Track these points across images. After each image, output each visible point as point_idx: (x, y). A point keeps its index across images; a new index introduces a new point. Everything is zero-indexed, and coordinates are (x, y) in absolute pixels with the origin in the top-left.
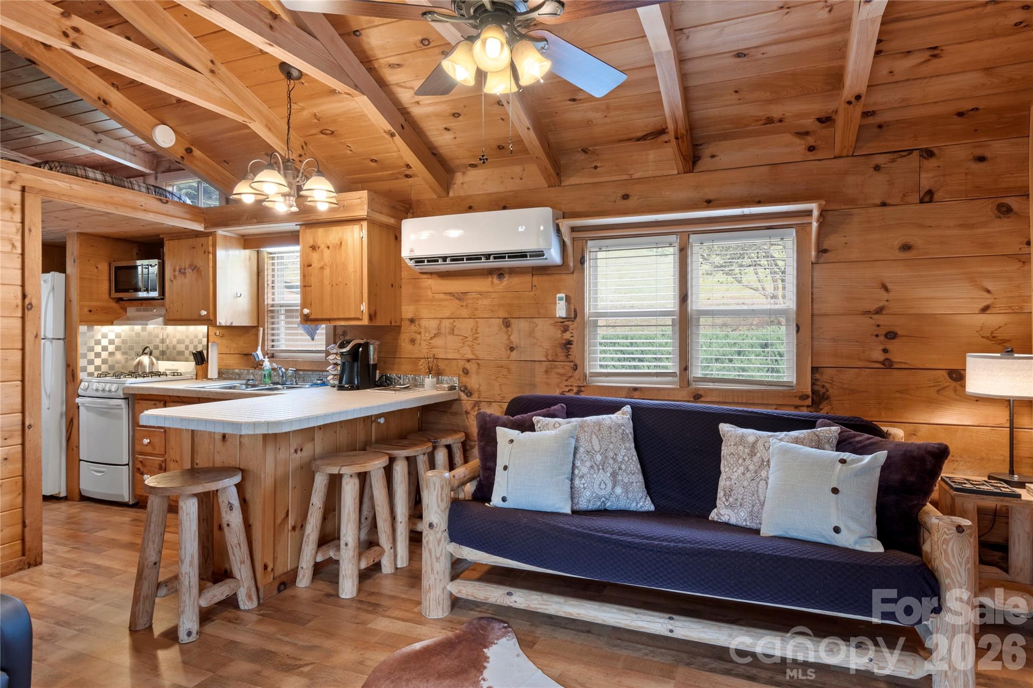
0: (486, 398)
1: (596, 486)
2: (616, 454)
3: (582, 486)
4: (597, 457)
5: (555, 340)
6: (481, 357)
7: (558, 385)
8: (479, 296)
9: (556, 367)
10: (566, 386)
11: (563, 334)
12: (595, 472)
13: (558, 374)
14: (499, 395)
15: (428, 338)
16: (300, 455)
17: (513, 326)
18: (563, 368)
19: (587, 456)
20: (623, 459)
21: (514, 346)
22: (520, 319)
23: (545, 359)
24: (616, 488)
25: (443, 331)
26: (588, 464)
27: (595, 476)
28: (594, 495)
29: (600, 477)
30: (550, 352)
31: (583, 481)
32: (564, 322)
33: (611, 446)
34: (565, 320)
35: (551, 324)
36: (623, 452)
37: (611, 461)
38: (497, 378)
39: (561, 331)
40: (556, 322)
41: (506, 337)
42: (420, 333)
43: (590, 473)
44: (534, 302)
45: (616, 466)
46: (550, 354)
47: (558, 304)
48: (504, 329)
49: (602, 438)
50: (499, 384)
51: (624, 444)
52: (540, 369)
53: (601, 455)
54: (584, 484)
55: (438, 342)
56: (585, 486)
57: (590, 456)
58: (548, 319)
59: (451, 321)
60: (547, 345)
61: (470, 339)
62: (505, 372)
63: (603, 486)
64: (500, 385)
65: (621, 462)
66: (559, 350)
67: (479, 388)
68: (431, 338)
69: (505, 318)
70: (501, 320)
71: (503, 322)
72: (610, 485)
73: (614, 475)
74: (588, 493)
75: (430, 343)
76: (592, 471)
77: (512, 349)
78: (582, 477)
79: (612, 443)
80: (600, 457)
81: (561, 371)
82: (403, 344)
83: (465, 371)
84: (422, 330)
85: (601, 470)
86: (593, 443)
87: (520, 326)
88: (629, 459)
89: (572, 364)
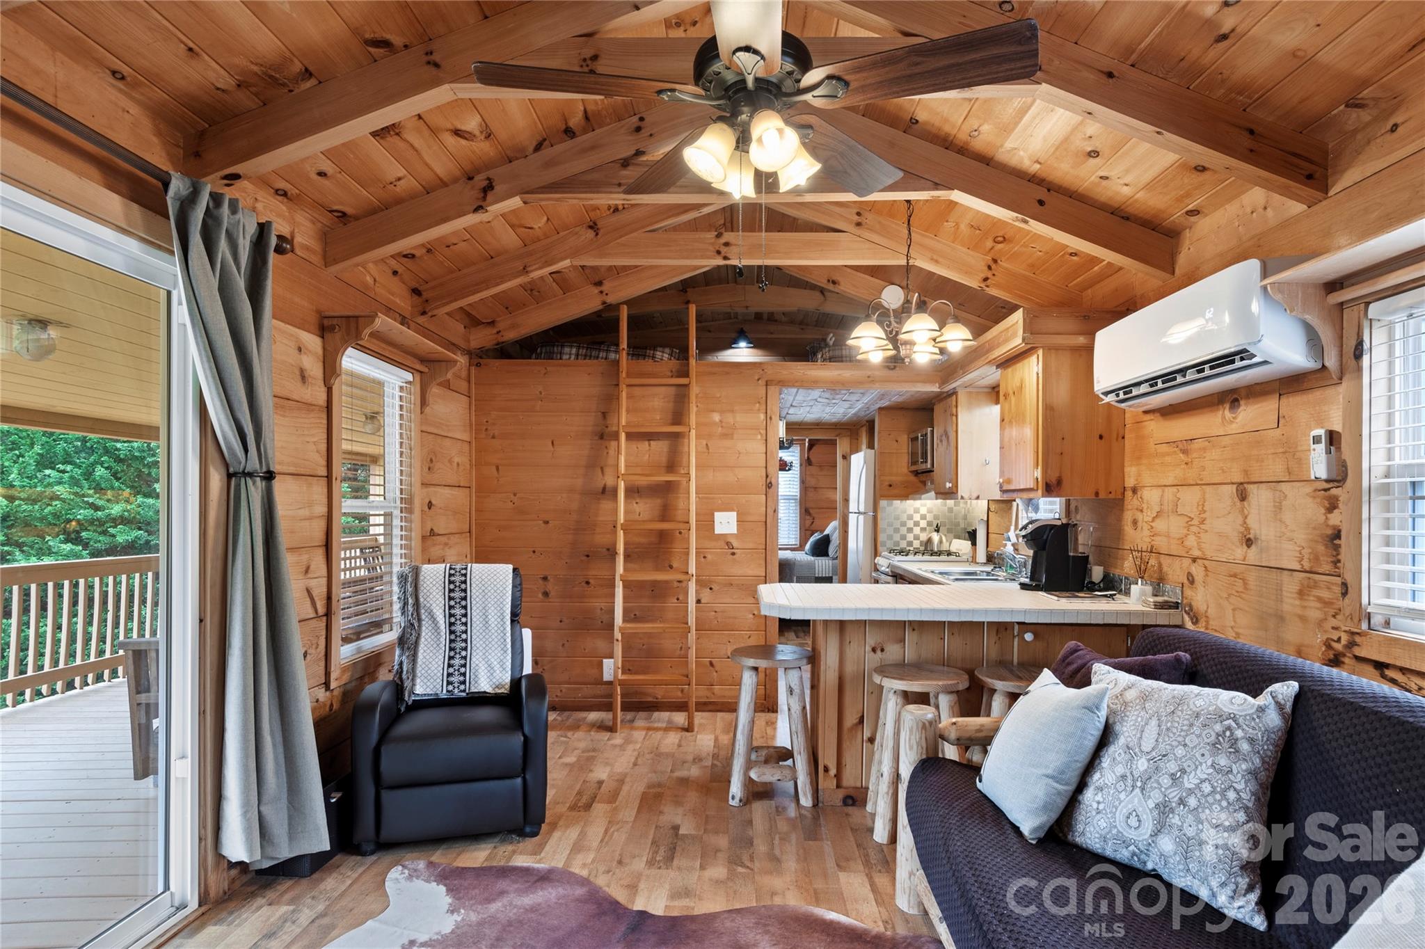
0: (1216, 631)
1: (1120, 817)
2: (1183, 771)
3: (1095, 806)
4: (1140, 762)
5: (1314, 528)
6: (1209, 554)
7: (1320, 623)
8: (1207, 443)
9: (1316, 585)
10: (1333, 628)
11: (1329, 516)
12: (1125, 790)
13: (1319, 599)
14: (1232, 628)
15: (1150, 519)
16: (880, 656)
17: (1250, 498)
18: (1329, 588)
19: (1123, 755)
20: (1198, 786)
21: (1251, 536)
22: (1261, 485)
23: (1298, 567)
24: (1161, 836)
25: (1165, 508)
26: (1120, 770)
27: (1122, 796)
28: (1114, 831)
29: (1131, 802)
30: (1306, 552)
31: (1099, 798)
32: (1329, 489)
33: (1180, 751)
34: (1331, 485)
35: (1307, 494)
36: (1204, 771)
37: (1166, 781)
38: (1229, 595)
39: (1324, 507)
40: (1316, 490)
41: (1240, 520)
42: (1142, 511)
43: (1115, 788)
44: (1281, 450)
45: (1174, 795)
46: (1306, 556)
47: (1312, 452)
48: (1238, 503)
49: (1168, 729)
50: (1232, 607)
51: (1213, 755)
52: (1291, 585)
53: (1149, 760)
54: (1099, 803)
55: (1160, 525)
56: (1101, 807)
57: (1128, 756)
58: (1302, 484)
59: (1174, 489)
60: (1301, 536)
61: (1195, 522)
62: (1239, 583)
63: (1133, 821)
64: (1234, 610)
65: (1191, 792)
66: (1321, 548)
67: (1206, 612)
68: (1154, 519)
69: (1242, 484)
70: (1235, 486)
71: (1237, 490)
72: (1148, 826)
73: (1164, 809)
74: (1103, 824)
75: (1152, 528)
76: (1121, 786)
77: (1249, 542)
78: (1100, 789)
79: (1185, 745)
80: (1146, 764)
81: (1325, 594)
82: (1126, 528)
83: (1190, 578)
84: (1145, 506)
85: (1137, 791)
86: (1145, 735)
87: (1260, 497)
88: (1214, 792)
89: (1339, 580)
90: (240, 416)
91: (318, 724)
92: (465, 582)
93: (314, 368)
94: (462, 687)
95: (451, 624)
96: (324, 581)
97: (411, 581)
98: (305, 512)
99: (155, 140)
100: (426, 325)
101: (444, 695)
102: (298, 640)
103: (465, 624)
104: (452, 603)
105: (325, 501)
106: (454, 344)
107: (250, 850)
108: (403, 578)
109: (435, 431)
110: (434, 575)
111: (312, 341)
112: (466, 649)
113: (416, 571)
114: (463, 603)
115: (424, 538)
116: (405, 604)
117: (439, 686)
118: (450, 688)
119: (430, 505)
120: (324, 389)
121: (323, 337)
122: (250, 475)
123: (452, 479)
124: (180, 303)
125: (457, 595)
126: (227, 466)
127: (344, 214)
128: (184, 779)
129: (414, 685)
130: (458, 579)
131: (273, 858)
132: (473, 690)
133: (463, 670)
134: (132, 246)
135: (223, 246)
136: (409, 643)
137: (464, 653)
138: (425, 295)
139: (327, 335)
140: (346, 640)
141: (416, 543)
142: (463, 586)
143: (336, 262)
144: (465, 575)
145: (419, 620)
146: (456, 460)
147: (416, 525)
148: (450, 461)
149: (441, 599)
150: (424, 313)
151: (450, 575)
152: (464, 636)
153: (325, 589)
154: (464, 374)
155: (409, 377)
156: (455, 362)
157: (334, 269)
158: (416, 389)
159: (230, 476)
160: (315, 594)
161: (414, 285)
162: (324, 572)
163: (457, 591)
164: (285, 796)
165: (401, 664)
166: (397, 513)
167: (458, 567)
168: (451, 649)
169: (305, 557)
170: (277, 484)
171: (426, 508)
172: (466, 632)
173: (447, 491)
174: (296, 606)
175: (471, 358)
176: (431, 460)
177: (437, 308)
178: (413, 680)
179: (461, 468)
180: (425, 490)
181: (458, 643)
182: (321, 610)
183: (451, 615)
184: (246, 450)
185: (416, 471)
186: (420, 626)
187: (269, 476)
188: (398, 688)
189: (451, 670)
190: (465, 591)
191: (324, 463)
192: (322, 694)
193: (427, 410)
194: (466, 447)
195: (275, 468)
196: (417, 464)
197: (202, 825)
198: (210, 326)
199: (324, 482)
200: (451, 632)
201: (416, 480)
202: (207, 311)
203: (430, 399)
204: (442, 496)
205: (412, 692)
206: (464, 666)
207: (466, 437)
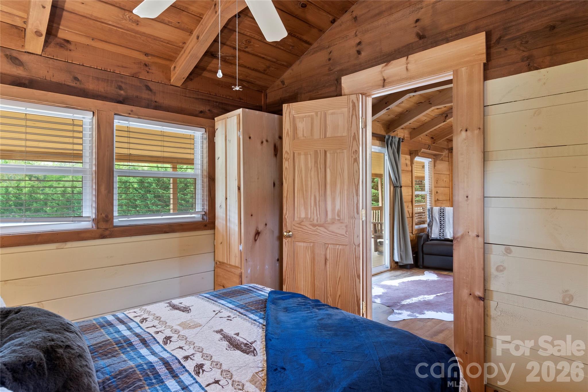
90: (396, 176)
91: (411, 241)
92: (444, 211)
93: (409, 163)
94: (443, 237)
95: (440, 222)
96: (411, 209)
97: (431, 211)
98: (407, 194)
99: (382, 128)
100: (435, 145)
101: (438, 238)
102: (407, 221)
103: (444, 222)
104: (441, 216)
105: (411, 192)
106: (443, 148)
107: (399, 260)
108: (429, 210)
109: (438, 173)
110: (436, 209)
111: (408, 157)
112: (444, 228)
113: (432, 208)
114: (443, 217)
115: (435, 201)
116: (429, 216)
117: (437, 236)
118: (440, 237)
119: (437, 192)
120: (411, 167)
121: (410, 155)
122: (398, 187)
123: (443, 185)
124: (386, 155)
125: (442, 214)
126: (394, 185)
127: (414, 128)
128: (387, 244)
129: (431, 235)
130: (442, 211)
131: (403, 263)
132: (446, 238)
133: (443, 233)
134: (380, 148)
135: (393, 145)
136: (430, 225)
137: (443, 229)
138: (434, 138)
139: (411, 155)
140: (416, 224)
141: (433, 202)
142: (443, 212)
143: (413, 138)
144: (444, 210)
145: (433, 220)
146: (445, 180)
147: (433, 198)
148: (443, 180)
149: (438, 215)
150: (434, 143)
151: (440, 210)
152: (444, 225)
153: (411, 211)
154: (447, 155)
155: (431, 160)
156: (443, 155)
157: (412, 140)
158: (433, 162)
159: (394, 187)
160: (409, 212)
161: (432, 136)
162: (411, 208)
163: (442, 213)
164: (405, 251)
165: (428, 230)
166: (428, 194)
167: (442, 208)
168: (440, 228)
169: (407, 204)
170: (403, 189)
171: (436, 193)
172: (444, 224)
173: (442, 188)
174: (406, 215)
175: (449, 151)
176: (437, 181)
177: (438, 141)
178: (431, 234)
179: (446, 182)
180: (435, 188)
181: (442, 226)
182: (411, 216)
183: (440, 219)
184: (397, 182)
185: (433, 184)
186: (433, 221)
187: (401, 187)
188: (428, 236)
189: (440, 233)
190: (444, 214)
191: (411, 183)
192: (411, 234)
193: (436, 168)
194: (448, 176)
195: (402, 185)
196: (433, 181)
197: (390, 253)
198: (391, 160)
199: (411, 187)
200: (440, 224)
201: (433, 186)
202: (391, 157)
203: (436, 164)
204: (440, 190)
205: (431, 237)
206: (444, 232)
207: (448, 173)
